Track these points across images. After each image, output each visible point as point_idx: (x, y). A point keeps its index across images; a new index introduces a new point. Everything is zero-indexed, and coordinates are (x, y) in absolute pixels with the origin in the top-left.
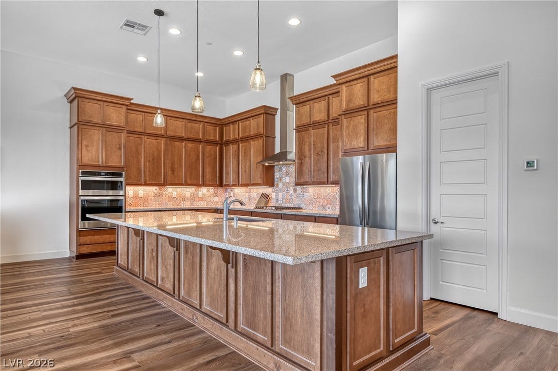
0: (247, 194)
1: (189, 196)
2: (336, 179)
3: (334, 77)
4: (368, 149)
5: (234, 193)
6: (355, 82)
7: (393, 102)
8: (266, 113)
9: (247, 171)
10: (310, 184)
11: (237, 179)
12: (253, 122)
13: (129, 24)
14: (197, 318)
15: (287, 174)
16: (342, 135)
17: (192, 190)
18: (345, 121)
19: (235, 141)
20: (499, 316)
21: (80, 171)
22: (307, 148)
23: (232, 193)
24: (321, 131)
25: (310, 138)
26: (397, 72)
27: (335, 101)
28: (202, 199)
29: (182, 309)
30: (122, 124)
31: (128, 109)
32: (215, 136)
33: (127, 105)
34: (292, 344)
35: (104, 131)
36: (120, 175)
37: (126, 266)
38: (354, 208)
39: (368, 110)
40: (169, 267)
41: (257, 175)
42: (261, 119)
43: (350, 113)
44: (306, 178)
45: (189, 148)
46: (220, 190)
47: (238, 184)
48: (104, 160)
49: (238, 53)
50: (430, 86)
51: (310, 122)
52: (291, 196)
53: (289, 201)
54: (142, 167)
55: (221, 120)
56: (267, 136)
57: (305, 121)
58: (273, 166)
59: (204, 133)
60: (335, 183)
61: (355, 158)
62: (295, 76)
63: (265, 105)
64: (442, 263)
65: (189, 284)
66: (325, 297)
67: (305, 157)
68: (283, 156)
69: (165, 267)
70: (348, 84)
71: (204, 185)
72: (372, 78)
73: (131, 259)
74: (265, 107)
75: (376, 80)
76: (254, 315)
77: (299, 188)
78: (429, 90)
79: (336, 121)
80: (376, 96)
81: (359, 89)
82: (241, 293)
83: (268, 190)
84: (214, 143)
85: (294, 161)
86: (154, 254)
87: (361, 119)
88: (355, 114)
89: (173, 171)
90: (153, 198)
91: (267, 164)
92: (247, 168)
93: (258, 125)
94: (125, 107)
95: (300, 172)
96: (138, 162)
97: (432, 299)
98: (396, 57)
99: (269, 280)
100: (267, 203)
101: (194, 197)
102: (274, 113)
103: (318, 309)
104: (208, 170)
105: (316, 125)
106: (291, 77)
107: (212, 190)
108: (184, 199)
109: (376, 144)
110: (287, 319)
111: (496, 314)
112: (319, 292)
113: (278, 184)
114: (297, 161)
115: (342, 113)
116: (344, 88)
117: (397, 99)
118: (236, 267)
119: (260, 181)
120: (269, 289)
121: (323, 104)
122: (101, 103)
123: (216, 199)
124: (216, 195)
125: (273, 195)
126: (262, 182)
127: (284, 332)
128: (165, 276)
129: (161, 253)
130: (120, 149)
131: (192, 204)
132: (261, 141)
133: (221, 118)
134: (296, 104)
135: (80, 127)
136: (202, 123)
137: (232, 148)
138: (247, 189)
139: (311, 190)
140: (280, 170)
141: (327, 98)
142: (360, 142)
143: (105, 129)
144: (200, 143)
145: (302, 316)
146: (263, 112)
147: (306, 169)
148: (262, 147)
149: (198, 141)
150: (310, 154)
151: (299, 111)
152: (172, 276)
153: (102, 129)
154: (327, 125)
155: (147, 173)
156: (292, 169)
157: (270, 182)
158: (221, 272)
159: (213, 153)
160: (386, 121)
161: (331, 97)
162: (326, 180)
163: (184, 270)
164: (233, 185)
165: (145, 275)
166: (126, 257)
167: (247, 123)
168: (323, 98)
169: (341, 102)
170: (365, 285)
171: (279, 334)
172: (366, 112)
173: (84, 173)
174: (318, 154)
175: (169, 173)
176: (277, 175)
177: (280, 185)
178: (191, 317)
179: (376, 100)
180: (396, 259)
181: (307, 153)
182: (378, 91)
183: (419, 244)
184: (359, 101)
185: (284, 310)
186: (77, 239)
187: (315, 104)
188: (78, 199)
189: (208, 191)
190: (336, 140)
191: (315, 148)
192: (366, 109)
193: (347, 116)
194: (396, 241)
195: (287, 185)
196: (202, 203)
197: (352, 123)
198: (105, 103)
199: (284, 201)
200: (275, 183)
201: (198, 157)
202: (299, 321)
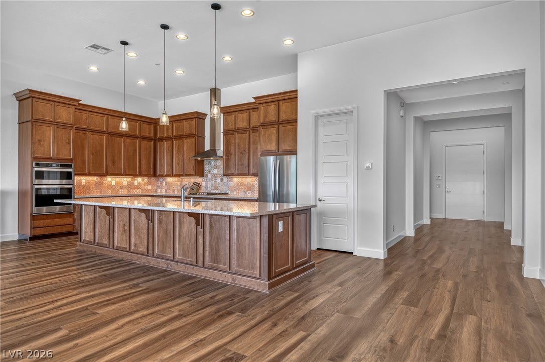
0: (179, 183)
1: (126, 184)
2: (255, 171)
3: (255, 98)
4: (278, 151)
5: (166, 182)
6: (270, 104)
7: (294, 121)
8: (198, 118)
9: (180, 163)
10: (235, 175)
11: (171, 170)
12: (186, 124)
13: (95, 47)
14: (171, 266)
15: (216, 167)
16: (260, 141)
17: (129, 179)
18: (262, 131)
19: (168, 139)
20: (354, 254)
21: (34, 162)
22: (232, 148)
23: (164, 182)
24: (243, 135)
25: (235, 140)
26: (297, 101)
27: (254, 115)
28: (137, 187)
29: (158, 263)
30: (71, 122)
31: (76, 109)
32: (149, 133)
33: (75, 106)
34: (243, 266)
35: (56, 128)
36: (70, 166)
37: (92, 241)
38: (268, 193)
39: (278, 125)
40: (142, 236)
41: (190, 167)
42: (193, 122)
43: (266, 125)
44: (232, 171)
45: (127, 144)
46: (153, 179)
47: (171, 175)
48: (55, 152)
49: (180, 72)
50: (317, 115)
51: (235, 128)
52: (219, 184)
53: (216, 188)
54: (87, 159)
55: (155, 119)
56: (199, 136)
57: (231, 126)
58: (203, 160)
59: (140, 130)
60: (255, 175)
61: (268, 157)
62: (221, 89)
63: (197, 111)
64: (324, 226)
65: (163, 244)
66: (262, 236)
67: (231, 154)
68: (213, 152)
69: (139, 236)
70: (264, 105)
71: (140, 175)
72: (281, 103)
73: (99, 234)
74: (197, 113)
75: (284, 105)
76: (217, 254)
77: (225, 179)
78: (317, 117)
79: (255, 129)
80: (284, 115)
81: (272, 108)
82: (207, 243)
83: (199, 180)
84: (149, 139)
85: (222, 157)
86: (127, 228)
87: (273, 130)
88: (269, 127)
89: (114, 162)
90: (94, 186)
91: (199, 159)
92: (180, 161)
93: (191, 127)
94: (73, 107)
95: (227, 166)
96: (83, 154)
97: (318, 249)
98: (296, 91)
99: (228, 232)
100: (198, 190)
101: (130, 186)
102: (204, 118)
103: (258, 243)
104: (143, 162)
105: (240, 131)
106: (219, 91)
107: (146, 180)
108: (122, 188)
109: (284, 148)
110: (239, 251)
111: (352, 253)
112: (259, 234)
113: (207, 175)
114: (224, 157)
115: (260, 124)
116: (262, 107)
117: (297, 120)
118: (203, 228)
119: (192, 172)
120: (228, 237)
121: (245, 115)
122: (53, 103)
123: (150, 187)
124: (149, 183)
125: (204, 184)
126: (194, 173)
127: (238, 260)
128: (138, 242)
129: (134, 226)
130: (69, 143)
131: (129, 191)
132: (193, 140)
133: (155, 118)
134: (224, 113)
135: (34, 123)
136: (139, 122)
137: (166, 145)
138: (179, 179)
139: (236, 180)
140: (210, 163)
141: (248, 111)
142: (273, 146)
143: (55, 126)
144: (136, 139)
145: (249, 249)
146: (195, 116)
147: (232, 163)
148: (194, 145)
149: (136, 137)
150: (235, 153)
151: (226, 118)
152: (145, 242)
153: (53, 125)
154: (248, 132)
155: (91, 165)
156: (220, 163)
157: (201, 173)
158: (191, 233)
159: (148, 148)
160: (290, 133)
161: (251, 111)
162: (247, 172)
163: (158, 236)
164: (167, 176)
165: (116, 244)
166: (92, 234)
167: (180, 124)
168: (245, 111)
169: (259, 116)
170: (282, 230)
171: (234, 262)
172: (277, 126)
173: (37, 165)
174: (241, 153)
175: (110, 164)
176: (206, 167)
177: (209, 176)
178: (166, 266)
179: (284, 118)
180: (297, 218)
181: (233, 152)
182: (285, 113)
183: (309, 211)
184: (272, 117)
185: (238, 247)
186: (31, 222)
187: (240, 115)
188: (32, 188)
189: (143, 180)
190: (255, 143)
191: (239, 148)
192: (278, 123)
193: (264, 127)
194: (297, 208)
195: (215, 176)
196: (138, 191)
197: (267, 132)
198: (56, 104)
199: (213, 188)
200: (205, 174)
201: (135, 150)
202: (247, 251)
